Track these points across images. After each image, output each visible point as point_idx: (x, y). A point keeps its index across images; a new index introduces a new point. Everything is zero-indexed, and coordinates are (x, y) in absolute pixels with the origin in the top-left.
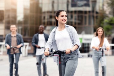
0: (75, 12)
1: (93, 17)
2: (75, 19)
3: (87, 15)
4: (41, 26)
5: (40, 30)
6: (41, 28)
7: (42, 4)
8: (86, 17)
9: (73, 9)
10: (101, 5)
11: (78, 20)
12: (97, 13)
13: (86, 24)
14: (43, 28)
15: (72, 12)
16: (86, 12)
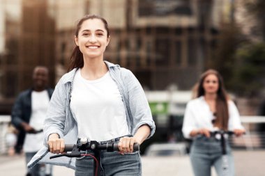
0: (148, 30)
1: (203, 42)
2: (148, 50)
3: (184, 39)
4: (37, 69)
5: (37, 80)
6: (38, 74)
8: (179, 44)
9: (142, 22)
10: (226, 9)
11: (157, 50)
12: (214, 31)
13: (179, 61)
14: (43, 75)
16: (179, 30)
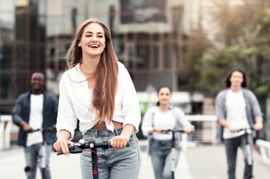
0: (130, 36)
1: (176, 47)
2: (130, 54)
3: (160, 44)
4: (36, 75)
5: (34, 84)
6: (35, 79)
7: (45, 16)
8: (156, 49)
9: (124, 29)
10: (195, 17)
11: (138, 55)
12: (185, 37)
13: (156, 65)
14: (40, 80)
15: (121, 36)
16: (156, 36)
